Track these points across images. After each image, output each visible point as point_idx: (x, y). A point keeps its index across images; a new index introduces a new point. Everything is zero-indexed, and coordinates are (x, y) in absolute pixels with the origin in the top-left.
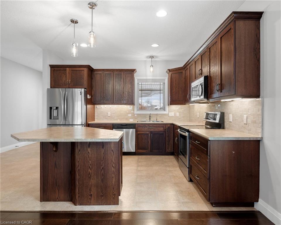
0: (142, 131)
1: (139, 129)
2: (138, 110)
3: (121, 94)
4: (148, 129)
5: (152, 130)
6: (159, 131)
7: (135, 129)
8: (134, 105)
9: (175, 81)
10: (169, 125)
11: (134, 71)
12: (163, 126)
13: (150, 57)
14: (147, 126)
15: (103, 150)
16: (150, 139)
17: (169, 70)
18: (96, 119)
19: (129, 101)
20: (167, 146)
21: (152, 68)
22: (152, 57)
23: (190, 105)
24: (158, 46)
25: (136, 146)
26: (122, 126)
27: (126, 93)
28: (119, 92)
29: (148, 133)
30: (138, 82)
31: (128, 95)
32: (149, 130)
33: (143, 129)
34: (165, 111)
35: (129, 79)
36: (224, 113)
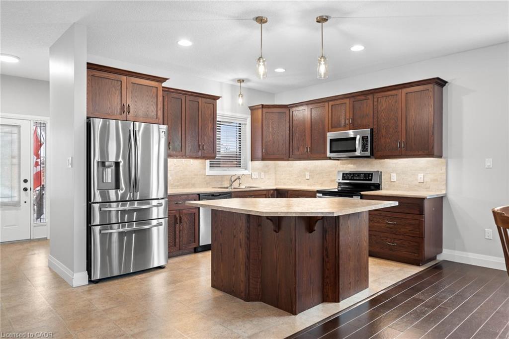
10: (272, 191)
11: (216, 100)
12: (265, 193)
13: (238, 81)
15: (359, 220)
17: (263, 105)
19: (210, 151)
21: (240, 98)
22: (241, 81)
24: (284, 70)
31: (208, 142)
34: (246, 170)
35: (209, 112)
36: (381, 172)
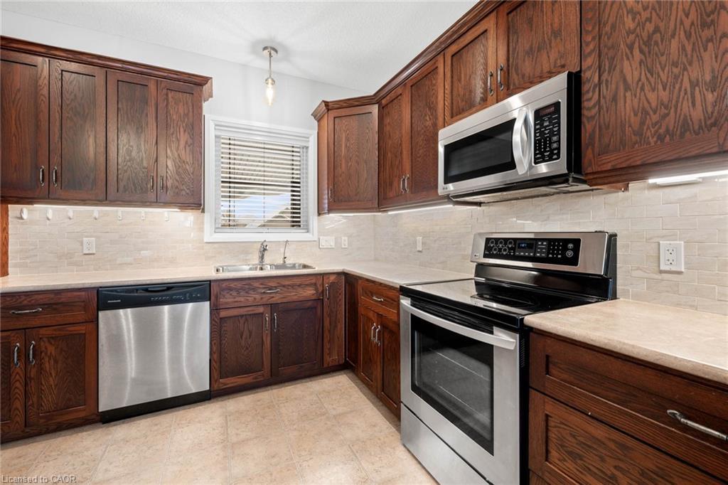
0: (236, 305)
1: (227, 299)
2: (217, 230)
3: (145, 164)
4: (262, 298)
5: (277, 299)
6: (301, 299)
7: (210, 300)
8: (203, 211)
9: (347, 139)
10: (332, 278)
11: (201, 85)
12: (313, 281)
13: (265, 48)
14: (256, 284)
16: (269, 332)
17: (326, 104)
18: (15, 266)
19: (184, 193)
20: (327, 346)
21: (270, 85)
22: (271, 49)
23: (390, 213)
25: (213, 363)
26: (147, 294)
27: (170, 163)
28: (134, 154)
29: (261, 310)
30: (219, 133)
31: (178, 173)
32: (264, 301)
33: (242, 299)
34: (308, 232)
35: (181, 111)
36: (613, 237)
